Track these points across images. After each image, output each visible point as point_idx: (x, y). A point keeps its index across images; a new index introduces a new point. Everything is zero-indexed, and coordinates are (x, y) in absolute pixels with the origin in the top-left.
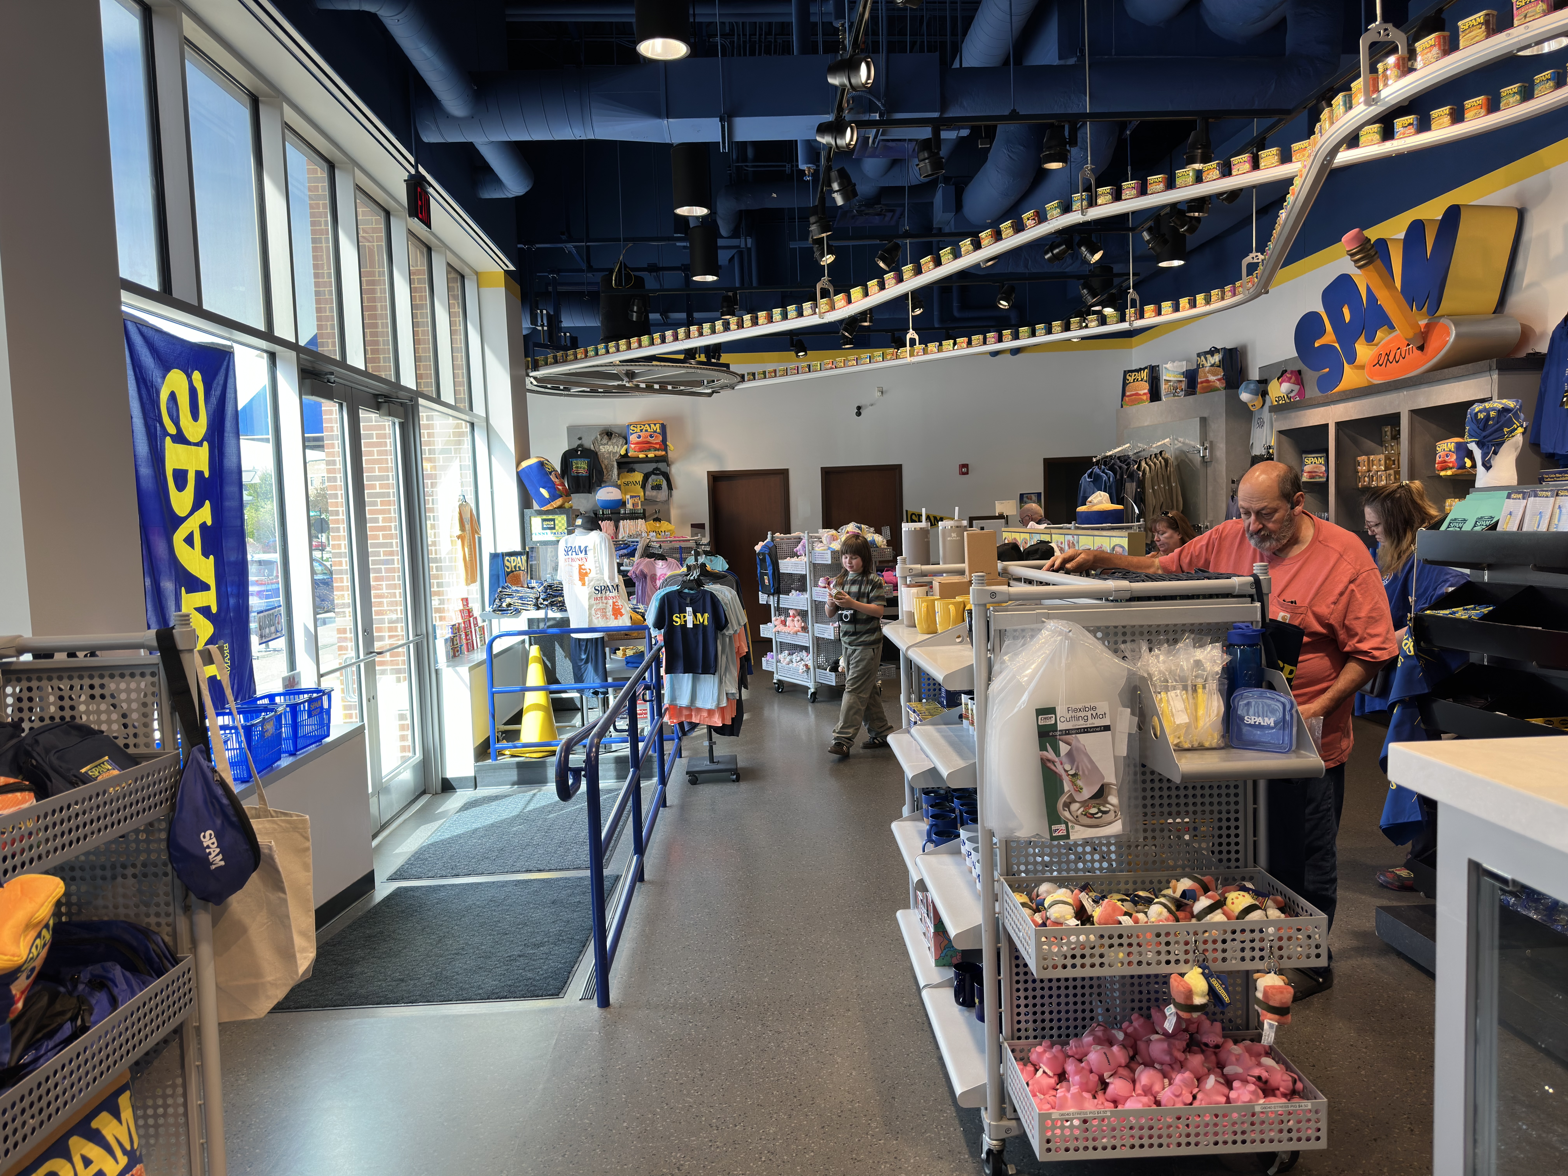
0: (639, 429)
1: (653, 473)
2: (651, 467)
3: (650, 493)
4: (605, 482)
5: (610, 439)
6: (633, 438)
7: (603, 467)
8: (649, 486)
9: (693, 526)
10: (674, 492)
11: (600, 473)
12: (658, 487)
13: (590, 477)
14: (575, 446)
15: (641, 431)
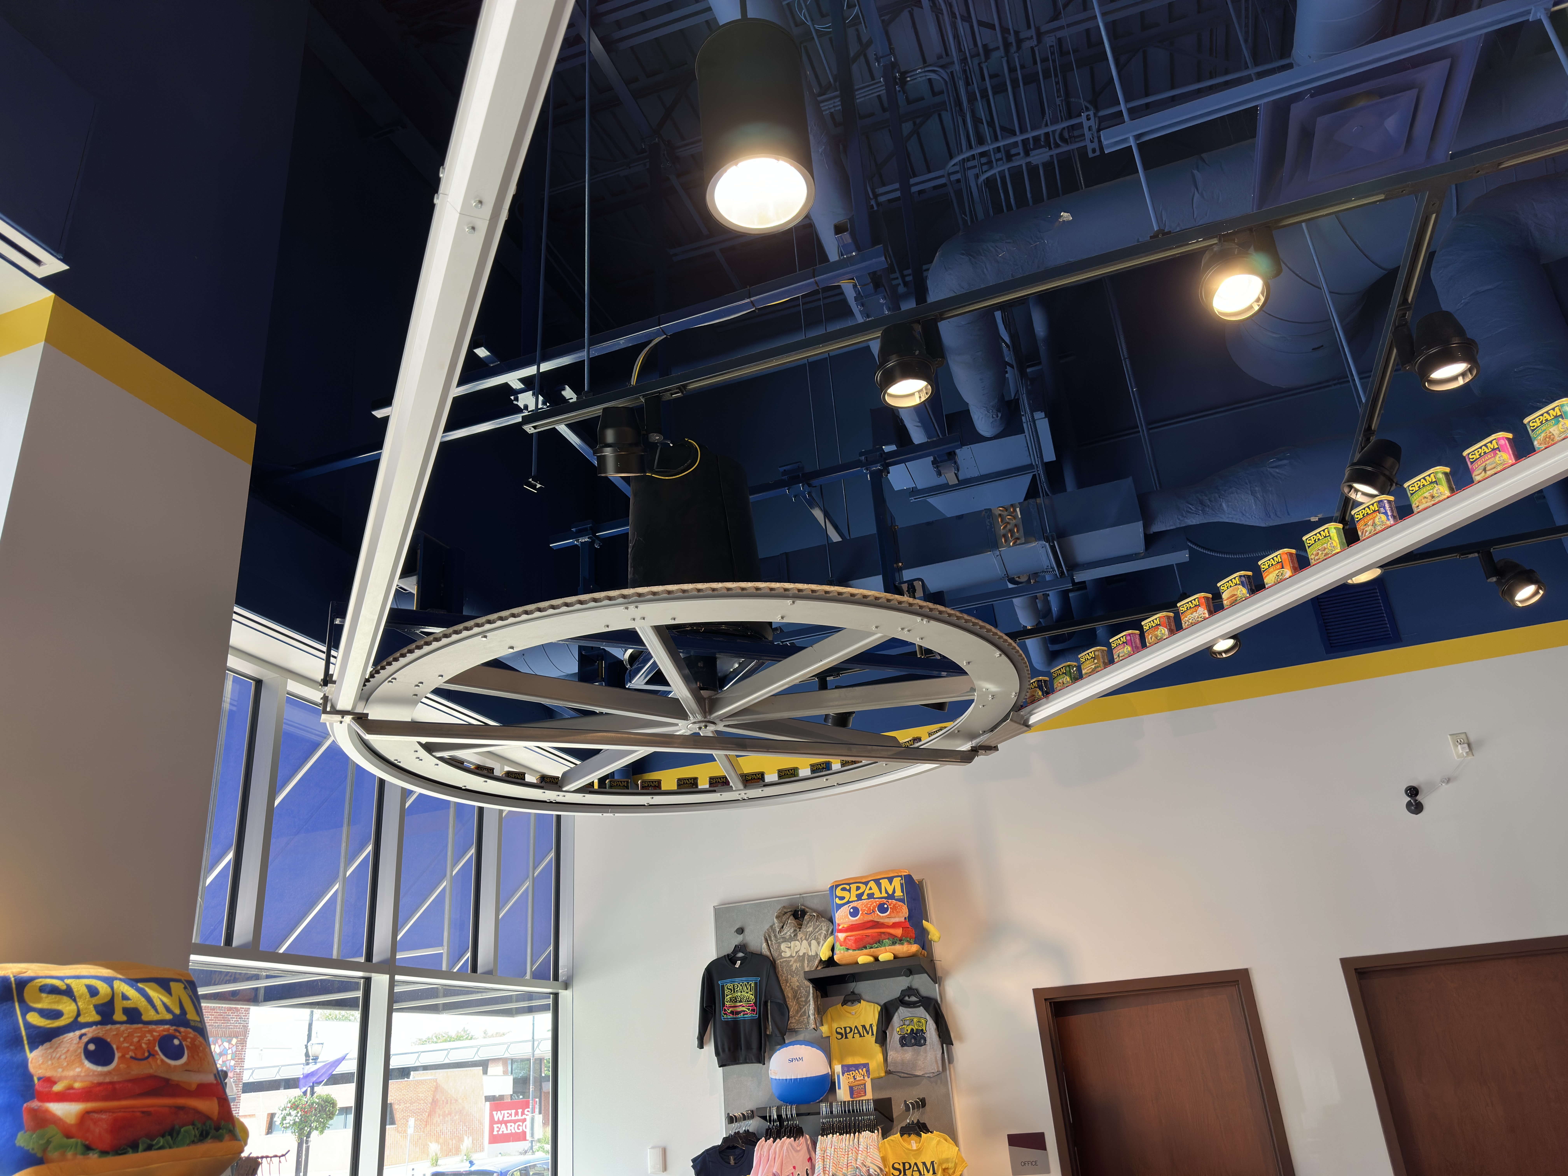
0: (854, 893)
1: (901, 1001)
2: (894, 987)
3: (899, 1055)
4: (794, 1031)
5: (800, 926)
6: (842, 917)
7: (789, 994)
8: (894, 1037)
9: (1016, 1141)
10: (959, 1049)
11: (783, 1008)
12: (915, 1039)
13: (760, 1023)
14: (729, 950)
15: (859, 897)
